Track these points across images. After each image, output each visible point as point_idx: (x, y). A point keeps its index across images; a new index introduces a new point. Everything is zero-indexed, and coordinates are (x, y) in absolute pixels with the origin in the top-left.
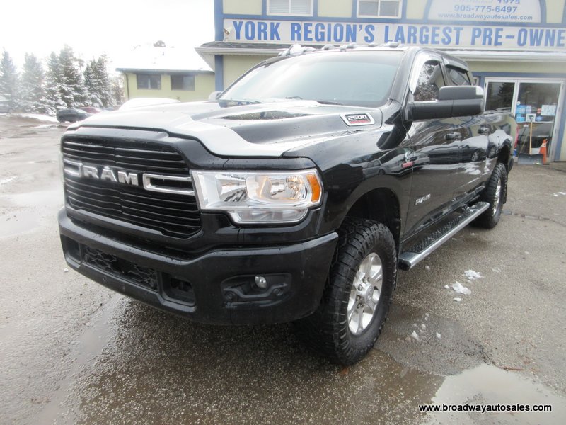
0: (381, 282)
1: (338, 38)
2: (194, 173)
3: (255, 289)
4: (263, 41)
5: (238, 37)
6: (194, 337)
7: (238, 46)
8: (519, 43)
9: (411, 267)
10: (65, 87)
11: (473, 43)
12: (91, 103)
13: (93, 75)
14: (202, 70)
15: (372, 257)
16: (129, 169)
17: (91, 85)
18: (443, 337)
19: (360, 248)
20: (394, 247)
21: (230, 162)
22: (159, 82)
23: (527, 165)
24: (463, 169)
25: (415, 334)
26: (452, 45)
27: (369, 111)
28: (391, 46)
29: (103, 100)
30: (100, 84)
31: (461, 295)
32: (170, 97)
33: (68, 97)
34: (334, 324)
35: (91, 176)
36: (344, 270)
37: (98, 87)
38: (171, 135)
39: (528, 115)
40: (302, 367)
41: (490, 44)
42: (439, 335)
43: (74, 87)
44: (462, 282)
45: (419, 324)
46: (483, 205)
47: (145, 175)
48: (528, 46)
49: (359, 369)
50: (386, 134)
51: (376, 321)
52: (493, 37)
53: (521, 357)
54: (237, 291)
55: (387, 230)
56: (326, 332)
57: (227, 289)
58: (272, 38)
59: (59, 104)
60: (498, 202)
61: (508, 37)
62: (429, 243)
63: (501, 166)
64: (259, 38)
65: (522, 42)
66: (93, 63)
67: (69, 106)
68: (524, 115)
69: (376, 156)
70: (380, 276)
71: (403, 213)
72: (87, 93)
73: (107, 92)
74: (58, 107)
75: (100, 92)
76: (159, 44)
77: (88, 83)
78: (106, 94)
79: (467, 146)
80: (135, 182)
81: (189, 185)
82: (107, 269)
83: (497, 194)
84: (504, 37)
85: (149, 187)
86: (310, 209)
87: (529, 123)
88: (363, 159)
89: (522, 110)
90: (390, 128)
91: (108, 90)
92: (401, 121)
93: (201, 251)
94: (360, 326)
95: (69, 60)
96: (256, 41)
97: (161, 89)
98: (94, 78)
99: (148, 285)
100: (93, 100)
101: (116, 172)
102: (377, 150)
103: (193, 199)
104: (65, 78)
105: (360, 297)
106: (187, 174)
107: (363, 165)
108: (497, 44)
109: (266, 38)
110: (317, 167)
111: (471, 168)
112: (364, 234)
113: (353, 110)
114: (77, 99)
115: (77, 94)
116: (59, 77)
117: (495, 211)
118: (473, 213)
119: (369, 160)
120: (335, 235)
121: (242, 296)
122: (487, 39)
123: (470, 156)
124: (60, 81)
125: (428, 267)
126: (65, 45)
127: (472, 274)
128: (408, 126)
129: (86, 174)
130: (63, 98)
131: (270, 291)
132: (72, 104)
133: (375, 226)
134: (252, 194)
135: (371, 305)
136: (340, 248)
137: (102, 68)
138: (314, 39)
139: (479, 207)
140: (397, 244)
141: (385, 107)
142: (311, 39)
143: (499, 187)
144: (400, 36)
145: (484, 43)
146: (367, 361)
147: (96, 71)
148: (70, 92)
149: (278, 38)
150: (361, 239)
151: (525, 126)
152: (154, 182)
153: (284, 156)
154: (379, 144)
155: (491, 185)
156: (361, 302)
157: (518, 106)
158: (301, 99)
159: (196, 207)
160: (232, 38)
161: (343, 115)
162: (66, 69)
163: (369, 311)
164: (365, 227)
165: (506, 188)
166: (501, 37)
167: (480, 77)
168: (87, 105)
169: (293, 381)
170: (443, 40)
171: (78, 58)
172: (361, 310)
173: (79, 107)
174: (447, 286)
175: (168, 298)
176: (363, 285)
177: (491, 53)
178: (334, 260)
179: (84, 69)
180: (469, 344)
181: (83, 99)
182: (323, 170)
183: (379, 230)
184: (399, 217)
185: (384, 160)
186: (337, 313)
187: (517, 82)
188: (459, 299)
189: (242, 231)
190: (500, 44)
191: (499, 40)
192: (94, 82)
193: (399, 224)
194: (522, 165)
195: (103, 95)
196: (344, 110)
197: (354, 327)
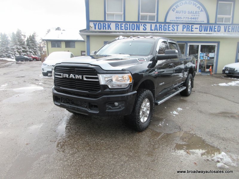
0: (150, 108)
1: (133, 29)
2: (98, 75)
3: (115, 106)
4: (105, 30)
5: (95, 28)
6: (93, 127)
7: (96, 32)
8: (200, 31)
9: (159, 104)
10: (19, 47)
11: (183, 30)
12: (29, 53)
13: (30, 42)
14: (78, 40)
15: (147, 100)
16: (79, 75)
17: (29, 45)
18: (169, 125)
19: (143, 96)
20: (153, 97)
21: (108, 72)
22: (60, 45)
23: (205, 75)
24: (178, 75)
25: (160, 124)
26: (175, 31)
27: (145, 57)
28: (151, 37)
29: (34, 52)
30: (33, 45)
31: (175, 115)
32: (65, 51)
33: (20, 51)
34: (136, 117)
35: (66, 77)
36: (139, 102)
37: (32, 47)
38: (91, 65)
39: (204, 57)
40: (127, 133)
41: (189, 31)
42: (167, 124)
43: (22, 47)
44: (176, 111)
45: (162, 122)
46: (184, 88)
47: (84, 76)
48: (203, 32)
49: (144, 133)
50: (150, 64)
51: (149, 120)
52: (190, 28)
53: (191, 128)
54: (110, 107)
55: (151, 92)
56: (134, 120)
57: (107, 106)
58: (108, 29)
59: (16, 54)
60: (190, 87)
61: (195, 28)
62: (165, 98)
63: (190, 75)
64: (103, 29)
65: (201, 30)
66: (30, 36)
67: (20, 54)
68: (203, 57)
69: (147, 71)
70: (149, 106)
71: (155, 88)
72: (28, 49)
73: (36, 49)
74: (16, 55)
75: (33, 48)
76: (58, 29)
77: (28, 45)
78: (36, 50)
79: (180, 68)
80: (81, 78)
81: (97, 78)
82: (70, 104)
83: (189, 84)
84: (194, 28)
85: (85, 79)
86: (129, 84)
87: (205, 60)
88: (143, 72)
89: (202, 55)
90: (151, 62)
91: (37, 48)
92: (154, 60)
93: (100, 96)
94: (144, 120)
95: (20, 36)
96: (102, 30)
97: (61, 47)
98: (31, 43)
99: (84, 107)
100: (30, 52)
101: (75, 76)
102: (147, 69)
103: (98, 82)
104: (18, 43)
105: (143, 111)
106: (97, 75)
107: (143, 73)
108: (192, 31)
109: (106, 29)
110: (131, 73)
111: (181, 75)
112: (144, 92)
113: (140, 57)
114: (23, 51)
115: (23, 49)
116: (16, 43)
117: (189, 90)
118: (180, 90)
119: (145, 72)
120: (136, 92)
121: (112, 108)
122: (188, 29)
123: (181, 71)
124: (16, 44)
125: (165, 107)
126: (18, 29)
127: (179, 109)
128: (156, 62)
129: (64, 76)
130: (18, 52)
131: (119, 106)
132: (21, 54)
133: (147, 90)
134: (114, 80)
135: (147, 115)
136: (137, 96)
137: (34, 39)
138: (124, 29)
139: (182, 88)
140: (154, 97)
141: (149, 56)
142: (123, 29)
143: (190, 82)
144: (156, 28)
145: (187, 31)
146: (146, 131)
147: (32, 40)
148: (21, 49)
149: (111, 29)
150: (143, 94)
151: (203, 61)
152: (86, 78)
153: (122, 70)
154: (148, 67)
155: (187, 81)
156: (144, 113)
157: (200, 54)
158: (124, 54)
159: (99, 84)
160: (93, 29)
161: (137, 59)
162: (19, 39)
163: (146, 116)
164: (144, 91)
165: (193, 82)
166: (193, 28)
167: (186, 43)
168: (28, 54)
169: (125, 135)
170: (172, 30)
171: (23, 34)
172: (144, 116)
173: (25, 55)
174: (171, 112)
175: (90, 110)
176: (144, 108)
177: (190, 34)
178: (136, 99)
179: (26, 39)
180: (176, 126)
181: (26, 52)
182: (132, 74)
183: (148, 92)
184: (154, 89)
185: (150, 72)
186: (137, 114)
187: (200, 45)
188: (175, 116)
189: (111, 90)
190: (193, 31)
191: (193, 30)
192: (31, 44)
193: (154, 91)
194: (203, 75)
195: (35, 50)
196: (137, 57)
197: (142, 120)
